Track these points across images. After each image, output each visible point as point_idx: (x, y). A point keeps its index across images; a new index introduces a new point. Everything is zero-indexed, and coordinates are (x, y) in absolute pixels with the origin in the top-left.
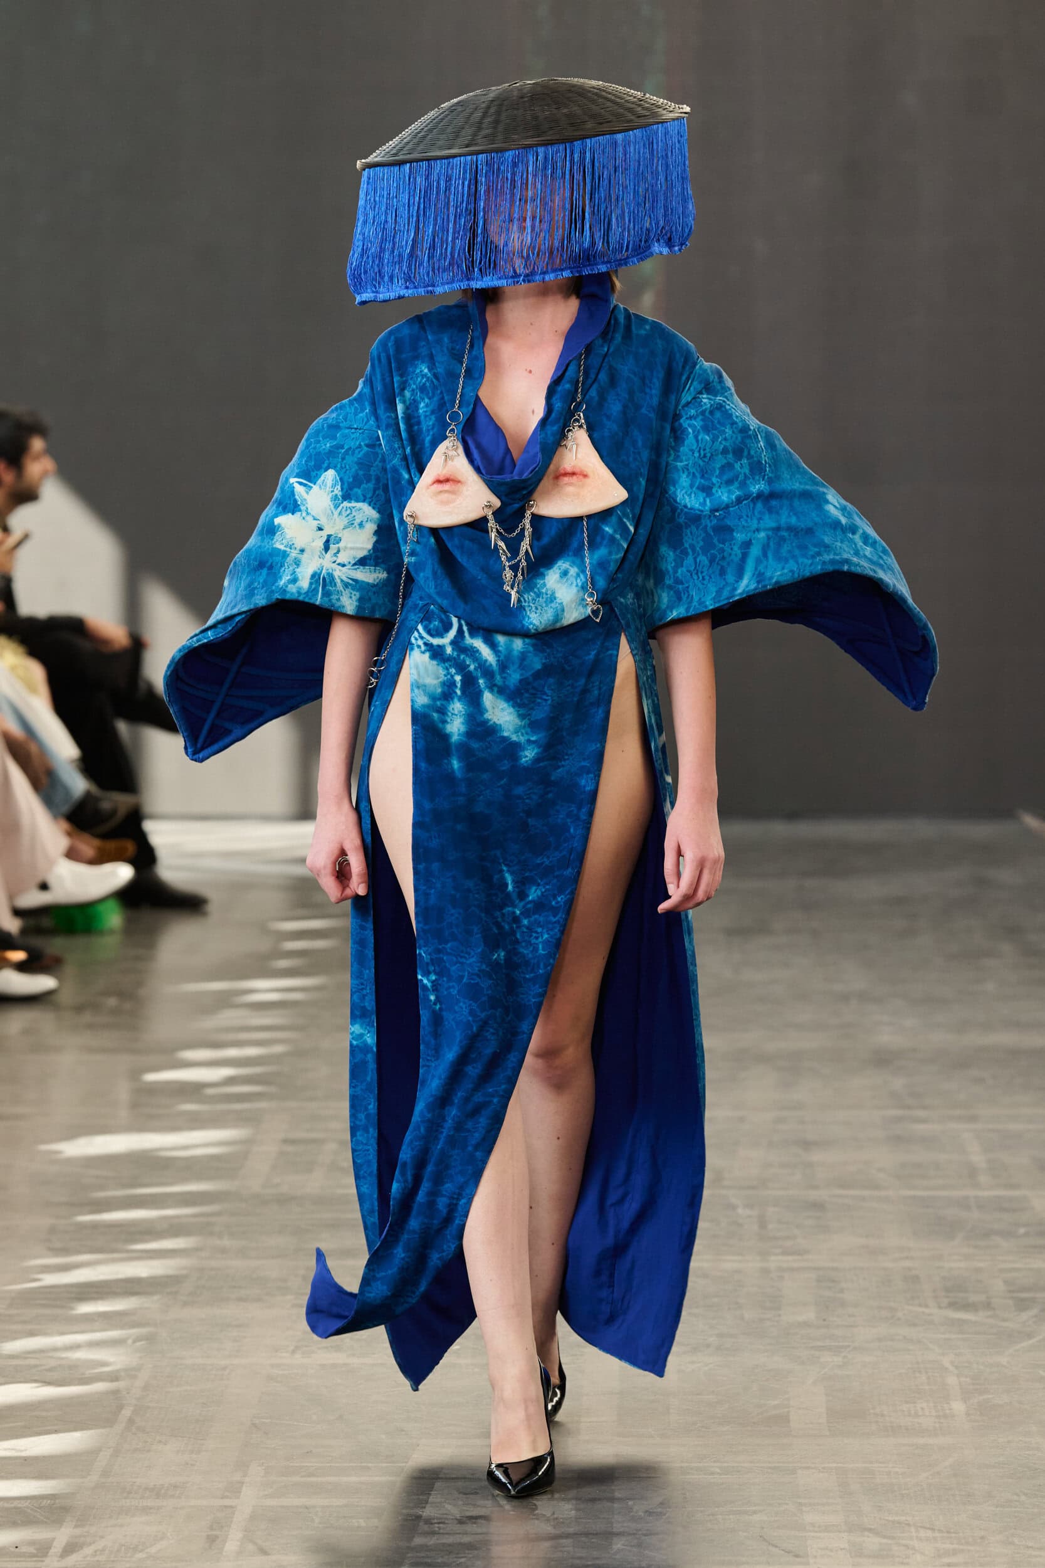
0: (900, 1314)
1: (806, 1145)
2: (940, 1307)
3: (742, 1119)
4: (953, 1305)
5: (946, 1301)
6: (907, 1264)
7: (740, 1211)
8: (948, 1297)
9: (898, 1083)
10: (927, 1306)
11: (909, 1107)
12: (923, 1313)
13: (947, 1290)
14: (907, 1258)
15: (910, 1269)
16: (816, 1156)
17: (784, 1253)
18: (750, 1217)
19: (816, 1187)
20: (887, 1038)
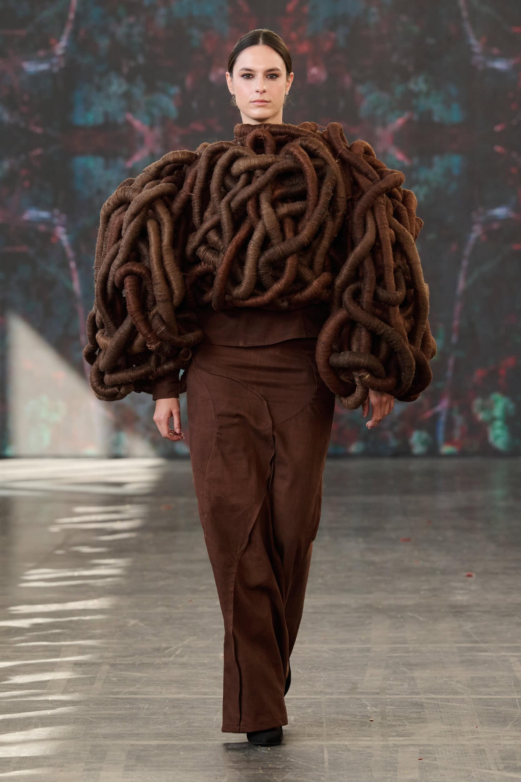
0: (473, 774)
1: (411, 666)
2: (499, 770)
3: (368, 650)
4: (506, 768)
5: (502, 766)
6: (476, 742)
7: (369, 708)
8: (503, 763)
9: (468, 626)
10: (490, 769)
11: (477, 642)
12: (488, 773)
13: (503, 759)
14: (476, 738)
15: (478, 745)
16: (417, 674)
17: (398, 735)
18: (376, 712)
19: (417, 694)
20: (460, 598)
